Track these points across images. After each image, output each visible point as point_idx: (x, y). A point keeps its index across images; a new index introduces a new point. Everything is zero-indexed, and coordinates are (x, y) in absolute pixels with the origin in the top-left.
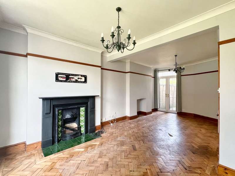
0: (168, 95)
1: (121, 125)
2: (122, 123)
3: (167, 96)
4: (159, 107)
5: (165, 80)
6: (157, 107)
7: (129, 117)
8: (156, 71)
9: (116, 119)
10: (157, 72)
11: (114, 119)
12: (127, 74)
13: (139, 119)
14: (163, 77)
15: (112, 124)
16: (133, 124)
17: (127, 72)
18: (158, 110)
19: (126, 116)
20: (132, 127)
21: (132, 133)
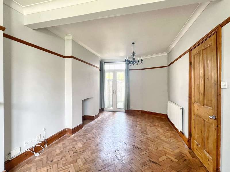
0: (116, 91)
1: (58, 151)
2: (60, 145)
3: (115, 93)
4: (105, 107)
5: (112, 74)
6: (104, 106)
7: (70, 130)
8: (102, 63)
9: (46, 140)
10: (104, 63)
11: (43, 142)
12: (66, 59)
13: (86, 129)
14: (110, 71)
15: (37, 155)
16: (80, 141)
17: (65, 55)
18: (105, 109)
19: (66, 129)
20: (81, 148)
21: (84, 164)
